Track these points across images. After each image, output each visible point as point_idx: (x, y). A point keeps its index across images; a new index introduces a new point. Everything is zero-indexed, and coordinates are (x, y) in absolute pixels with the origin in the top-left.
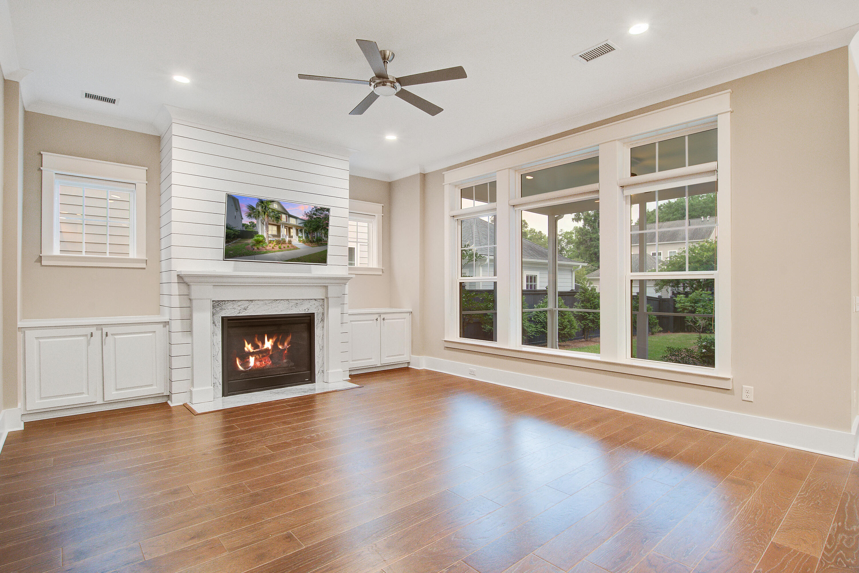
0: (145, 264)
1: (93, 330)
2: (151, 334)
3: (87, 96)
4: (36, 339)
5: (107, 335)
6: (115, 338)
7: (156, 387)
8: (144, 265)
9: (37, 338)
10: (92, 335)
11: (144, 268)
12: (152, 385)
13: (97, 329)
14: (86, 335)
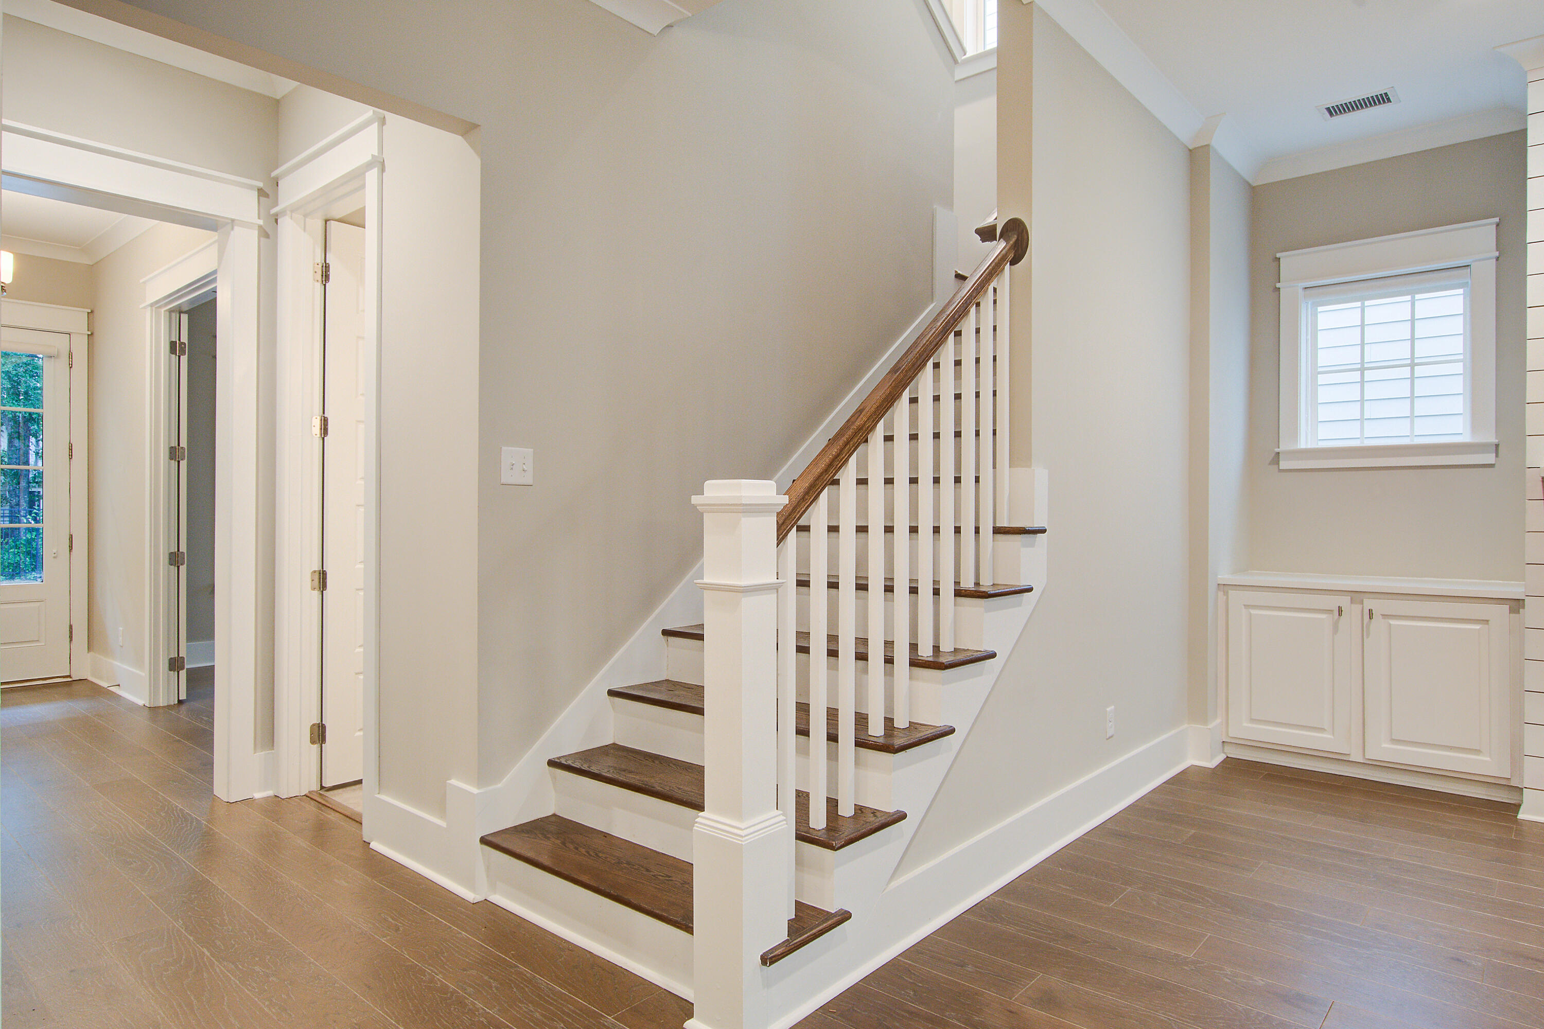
0: (1494, 454)
1: (1344, 601)
2: (1477, 627)
3: (1332, 111)
4: (1245, 608)
5: (1371, 617)
6: (1390, 624)
7: (1488, 759)
8: (1490, 458)
9: (1246, 606)
10: (1340, 611)
11: (1492, 466)
12: (1477, 752)
13: (1352, 602)
14: (1330, 611)
